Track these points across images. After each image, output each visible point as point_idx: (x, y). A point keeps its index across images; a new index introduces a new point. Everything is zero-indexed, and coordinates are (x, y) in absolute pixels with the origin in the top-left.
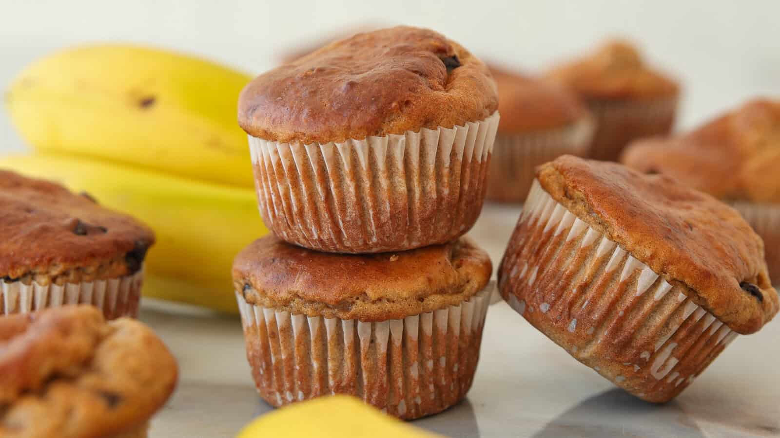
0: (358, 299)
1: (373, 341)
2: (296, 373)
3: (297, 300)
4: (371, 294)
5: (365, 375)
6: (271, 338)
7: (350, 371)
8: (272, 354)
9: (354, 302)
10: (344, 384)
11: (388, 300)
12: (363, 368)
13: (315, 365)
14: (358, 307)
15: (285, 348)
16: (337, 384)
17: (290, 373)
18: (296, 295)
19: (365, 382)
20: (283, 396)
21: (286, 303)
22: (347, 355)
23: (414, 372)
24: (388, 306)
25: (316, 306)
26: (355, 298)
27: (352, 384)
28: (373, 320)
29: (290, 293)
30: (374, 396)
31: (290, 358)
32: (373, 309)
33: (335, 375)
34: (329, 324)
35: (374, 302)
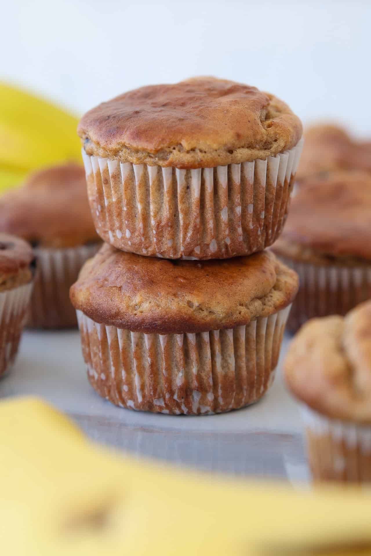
0: (174, 149)
1: (188, 187)
2: (124, 214)
3: (124, 150)
4: (186, 145)
5: (181, 216)
6: (105, 184)
7: (168, 212)
8: (105, 198)
9: (171, 152)
10: (163, 223)
11: (201, 151)
12: (179, 210)
13: (139, 207)
14: (175, 156)
15: (116, 192)
16: (157, 224)
17: (119, 215)
18: (124, 146)
19: (181, 222)
20: (114, 234)
21: (116, 153)
22: (166, 198)
23: (224, 216)
24: (199, 156)
25: (140, 155)
26: (172, 147)
27: (170, 224)
28: (187, 168)
29: (119, 144)
30: (189, 235)
31: (119, 201)
32: (186, 158)
33: (155, 216)
34: (151, 171)
35: (188, 152)
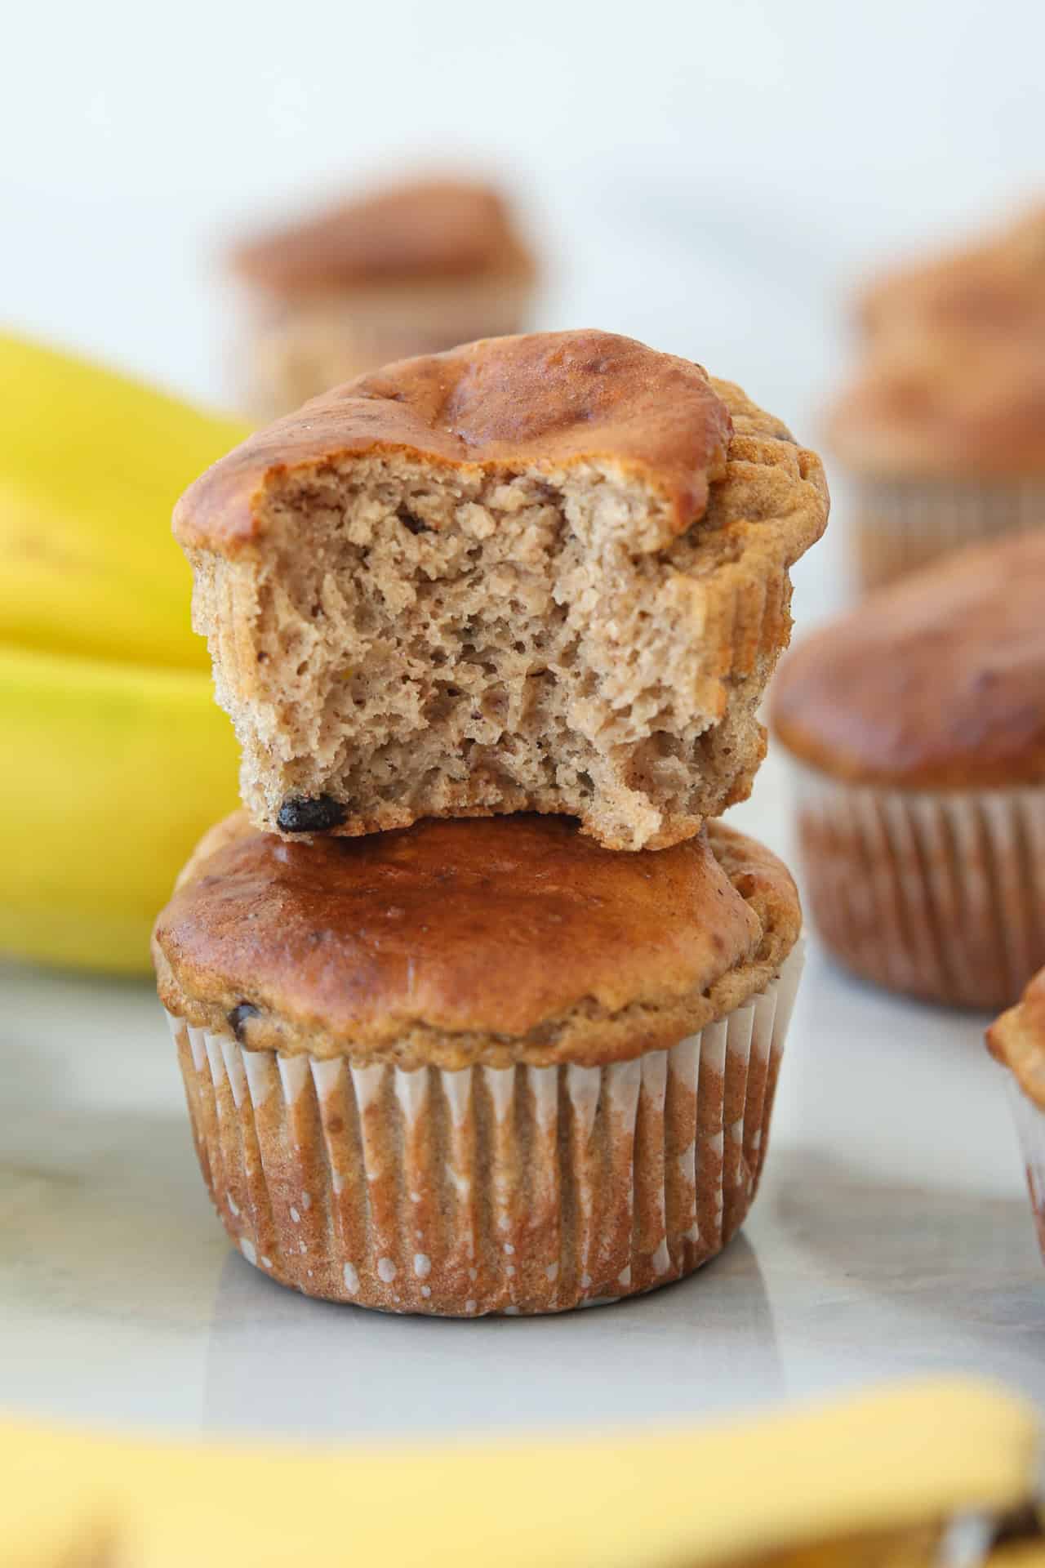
0: (575, 1012)
1: (602, 1108)
2: (407, 1213)
3: (416, 1033)
4: (610, 1000)
5: (585, 1194)
6: (333, 1131)
7: (552, 1190)
8: (334, 1172)
9: (565, 1024)
10: (535, 1223)
11: (645, 1007)
12: (581, 1177)
13: (463, 1186)
14: (580, 1032)
15: (377, 1153)
16: (519, 1225)
17: (390, 1216)
18: (419, 1023)
19: (587, 1209)
20: (362, 1271)
21: (386, 1045)
22: (545, 1148)
23: (688, 1168)
24: (647, 1020)
25: (468, 1042)
26: (569, 1011)
27: (555, 1220)
28: (604, 1060)
29: (396, 1017)
30: (606, 1241)
31: (392, 1176)
32: (617, 1033)
33: (511, 1206)
34: (499, 1082)
35: (613, 1017)
